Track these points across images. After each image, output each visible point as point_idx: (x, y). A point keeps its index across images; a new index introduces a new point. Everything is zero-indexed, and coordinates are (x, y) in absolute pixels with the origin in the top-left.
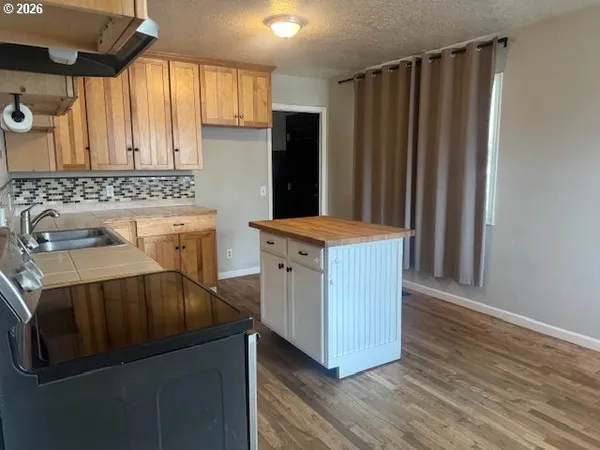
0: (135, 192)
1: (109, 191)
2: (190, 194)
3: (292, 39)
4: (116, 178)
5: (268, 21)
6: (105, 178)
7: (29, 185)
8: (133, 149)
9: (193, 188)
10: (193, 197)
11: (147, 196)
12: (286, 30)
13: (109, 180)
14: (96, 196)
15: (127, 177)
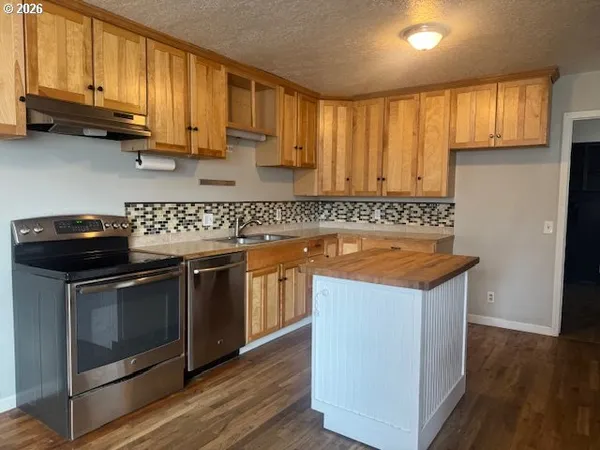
0: (397, 216)
1: (377, 215)
2: (448, 223)
3: (432, 52)
4: (383, 203)
5: (406, 33)
6: (375, 203)
7: (328, 206)
8: (381, 179)
9: (452, 217)
10: (452, 226)
11: (407, 222)
12: (425, 42)
13: (378, 205)
14: (367, 218)
15: (392, 203)
